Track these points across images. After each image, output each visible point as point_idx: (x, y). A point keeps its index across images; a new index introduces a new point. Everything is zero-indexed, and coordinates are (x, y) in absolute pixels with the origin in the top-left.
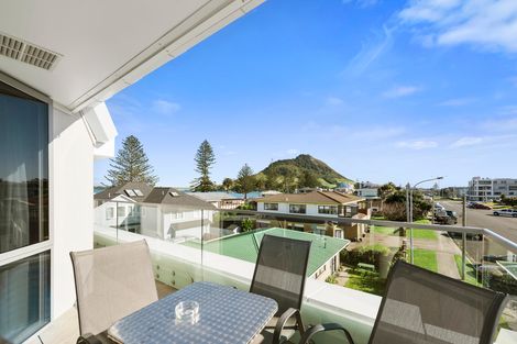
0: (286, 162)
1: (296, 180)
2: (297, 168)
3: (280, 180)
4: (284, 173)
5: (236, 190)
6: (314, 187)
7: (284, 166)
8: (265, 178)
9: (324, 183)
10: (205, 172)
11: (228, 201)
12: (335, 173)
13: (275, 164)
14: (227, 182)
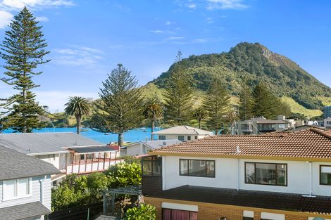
0: (208, 59)
1: (234, 101)
2: (233, 74)
3: (197, 101)
4: (205, 84)
5: (97, 124)
6: (274, 115)
7: (204, 68)
8: (162, 96)
9: (295, 108)
10: (24, 84)
11: (84, 154)
12: (317, 83)
13: (184, 64)
14: (76, 107)
